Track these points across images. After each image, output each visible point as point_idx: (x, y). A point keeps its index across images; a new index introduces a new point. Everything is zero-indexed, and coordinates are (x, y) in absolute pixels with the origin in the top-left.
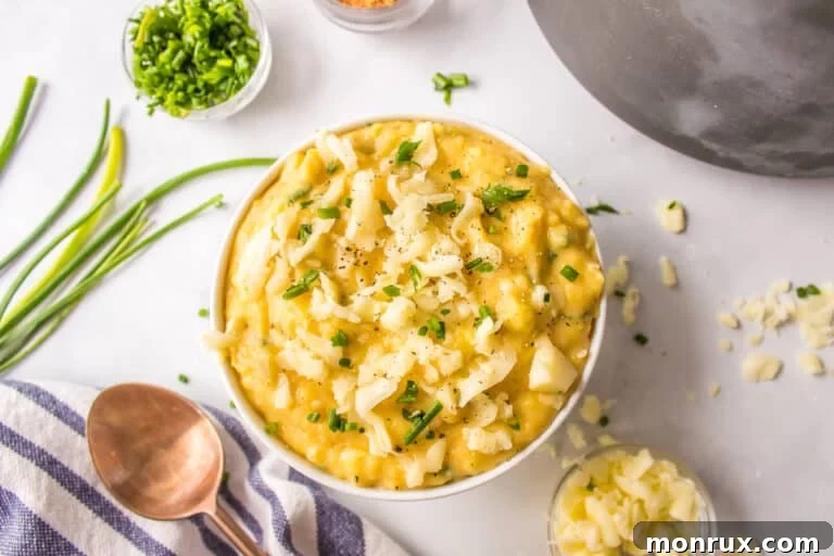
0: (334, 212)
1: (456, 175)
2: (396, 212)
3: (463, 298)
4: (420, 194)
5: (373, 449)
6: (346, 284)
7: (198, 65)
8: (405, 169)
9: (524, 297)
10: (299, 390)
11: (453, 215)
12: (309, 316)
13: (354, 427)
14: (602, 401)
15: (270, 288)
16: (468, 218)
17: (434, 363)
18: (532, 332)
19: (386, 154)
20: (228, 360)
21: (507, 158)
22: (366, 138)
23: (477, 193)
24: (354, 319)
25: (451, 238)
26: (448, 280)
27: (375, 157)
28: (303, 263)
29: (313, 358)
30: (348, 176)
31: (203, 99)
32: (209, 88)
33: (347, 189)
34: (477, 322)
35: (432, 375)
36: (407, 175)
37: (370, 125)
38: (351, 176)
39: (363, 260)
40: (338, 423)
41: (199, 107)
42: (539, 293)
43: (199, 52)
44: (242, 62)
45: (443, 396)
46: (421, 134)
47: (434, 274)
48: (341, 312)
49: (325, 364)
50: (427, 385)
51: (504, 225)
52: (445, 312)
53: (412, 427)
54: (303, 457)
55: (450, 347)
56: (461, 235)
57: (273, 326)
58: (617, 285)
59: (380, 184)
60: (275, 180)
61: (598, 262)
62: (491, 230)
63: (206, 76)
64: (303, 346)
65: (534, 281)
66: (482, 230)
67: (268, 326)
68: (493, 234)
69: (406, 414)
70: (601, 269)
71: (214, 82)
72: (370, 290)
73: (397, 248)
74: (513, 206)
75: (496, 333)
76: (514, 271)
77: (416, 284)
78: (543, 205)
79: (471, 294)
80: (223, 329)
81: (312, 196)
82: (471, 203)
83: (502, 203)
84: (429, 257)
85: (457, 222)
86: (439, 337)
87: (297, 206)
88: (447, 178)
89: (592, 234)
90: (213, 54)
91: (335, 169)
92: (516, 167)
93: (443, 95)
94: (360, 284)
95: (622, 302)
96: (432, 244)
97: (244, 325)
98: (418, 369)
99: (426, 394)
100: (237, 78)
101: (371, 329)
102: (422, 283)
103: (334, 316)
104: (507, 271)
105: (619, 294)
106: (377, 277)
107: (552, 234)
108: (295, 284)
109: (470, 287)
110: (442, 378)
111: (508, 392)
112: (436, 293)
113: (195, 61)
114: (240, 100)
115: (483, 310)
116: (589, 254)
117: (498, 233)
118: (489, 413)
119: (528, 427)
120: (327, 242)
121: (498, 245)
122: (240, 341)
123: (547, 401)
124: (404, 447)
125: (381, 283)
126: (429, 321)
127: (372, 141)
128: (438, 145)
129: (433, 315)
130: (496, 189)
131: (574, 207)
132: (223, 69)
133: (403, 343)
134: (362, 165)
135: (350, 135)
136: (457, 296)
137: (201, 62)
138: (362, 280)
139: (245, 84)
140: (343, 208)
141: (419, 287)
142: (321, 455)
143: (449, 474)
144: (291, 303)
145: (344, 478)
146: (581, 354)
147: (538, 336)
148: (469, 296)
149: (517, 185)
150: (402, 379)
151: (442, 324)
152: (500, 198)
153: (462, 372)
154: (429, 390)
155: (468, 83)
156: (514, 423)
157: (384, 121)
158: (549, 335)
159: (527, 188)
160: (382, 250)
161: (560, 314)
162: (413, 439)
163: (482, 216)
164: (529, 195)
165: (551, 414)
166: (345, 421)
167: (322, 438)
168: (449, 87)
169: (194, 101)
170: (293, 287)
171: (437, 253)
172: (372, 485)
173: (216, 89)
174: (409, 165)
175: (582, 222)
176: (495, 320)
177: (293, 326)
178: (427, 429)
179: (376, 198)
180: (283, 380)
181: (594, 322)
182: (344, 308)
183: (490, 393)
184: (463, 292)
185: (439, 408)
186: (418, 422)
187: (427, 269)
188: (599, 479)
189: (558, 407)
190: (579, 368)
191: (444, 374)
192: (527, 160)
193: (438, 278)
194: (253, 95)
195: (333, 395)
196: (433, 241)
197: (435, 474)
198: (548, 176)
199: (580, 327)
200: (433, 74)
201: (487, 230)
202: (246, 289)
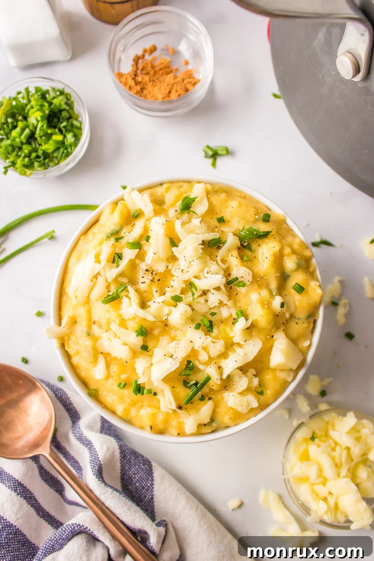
0: (137, 245)
1: (221, 220)
2: (181, 245)
3: (226, 305)
4: (198, 234)
5: (163, 408)
6: (145, 294)
7: (39, 138)
8: (186, 216)
9: (266, 304)
10: (111, 367)
11: (219, 248)
12: (120, 316)
13: (150, 391)
14: (322, 379)
15: (93, 296)
16: (229, 250)
17: (205, 349)
18: (273, 327)
19: (173, 205)
20: (63, 345)
21: (256, 208)
22: (159, 194)
23: (236, 233)
24: (151, 318)
25: (217, 263)
26: (215, 292)
27: (165, 207)
28: (116, 280)
29: (123, 345)
30: (147, 220)
31: (42, 162)
32: (46, 155)
33: (146, 229)
34: (234, 321)
35: (203, 356)
36: (187, 220)
37: (161, 184)
38: (149, 220)
39: (157, 278)
40: (139, 389)
41: (39, 169)
42: (277, 301)
43: (40, 130)
44: (70, 138)
45: (211, 371)
46: (197, 191)
47: (206, 288)
48: (141, 313)
49: (130, 348)
50: (201, 363)
51: (253, 255)
52: (213, 314)
53: (190, 392)
54: (113, 413)
55: (216, 338)
56: (224, 261)
57: (94, 323)
58: (333, 297)
59: (169, 225)
60: (96, 222)
61: (318, 281)
62: (245, 258)
63: (44, 147)
64: (116, 336)
65: (274, 294)
66: (238, 258)
67: (91, 322)
68: (246, 261)
69: (185, 383)
70: (320, 286)
71: (50, 151)
72: (162, 298)
73: (181, 270)
74: (260, 241)
75: (248, 328)
76: (260, 286)
77: (193, 294)
78: (280, 241)
79: (231, 301)
80: (60, 324)
81: (122, 234)
82: (231, 241)
83: (252, 240)
84: (202, 277)
85: (221, 253)
86: (208, 331)
87: (112, 240)
88: (215, 223)
89: (314, 261)
90: (49, 131)
91: (138, 215)
92: (262, 215)
93: (210, 161)
94: (156, 294)
95: (336, 310)
96: (205, 268)
97: (74, 322)
98: (194, 352)
99: (200, 370)
100: (66, 149)
101: (162, 325)
102: (197, 294)
103: (137, 316)
104: (256, 286)
105: (334, 304)
106: (167, 289)
107: (287, 261)
108: (110, 293)
109: (230, 297)
110: (211, 359)
111: (256, 370)
112: (207, 301)
113: (37, 135)
114: (68, 164)
115: (239, 313)
116: (312, 275)
117: (250, 260)
118: (242, 383)
119: (269, 393)
120: (133, 265)
121: (250, 269)
122: (71, 333)
123: (282, 375)
124: (184, 406)
125: (170, 293)
126: (202, 320)
127: (163, 195)
128: (208, 199)
129: (204, 315)
130: (248, 230)
131: (302, 243)
132: (57, 142)
133: (184, 335)
134: (156, 213)
135: (148, 192)
136: (221, 303)
137: (41, 137)
138: (156, 292)
139: (71, 153)
140: (143, 242)
141: (195, 297)
142: (127, 411)
143: (214, 424)
144: (107, 306)
145: (142, 428)
146: (306, 344)
147: (276, 331)
148: (230, 303)
149: (263, 227)
150: (184, 359)
151: (211, 322)
152: (251, 236)
153: (224, 355)
154: (201, 367)
155: (228, 152)
156: (259, 390)
157: (171, 182)
158: (284, 330)
159: (270, 230)
160: (170, 271)
161: (292, 316)
162: (190, 401)
163: (239, 249)
164: (271, 234)
165: (285, 385)
166: (144, 388)
167: (127, 400)
168: (215, 155)
169: (36, 164)
170: (109, 295)
171: (208, 273)
172: (161, 432)
173: (51, 156)
174: (189, 213)
175: (307, 253)
176: (247, 320)
177: (108, 323)
178: (200, 393)
179: (167, 235)
180: (101, 359)
181: (315, 322)
182: (143, 311)
183: (243, 369)
184: (225, 300)
185: (208, 379)
186: (194, 389)
187: (201, 284)
188: (318, 433)
189: (290, 380)
190: (304, 353)
191: (212, 356)
192: (269, 209)
193: (209, 290)
194: (77, 160)
195: (135, 369)
196: (205, 265)
197: (205, 425)
198: (284, 221)
199: (305, 325)
200: (203, 146)
201: (242, 259)
202: (76, 297)
